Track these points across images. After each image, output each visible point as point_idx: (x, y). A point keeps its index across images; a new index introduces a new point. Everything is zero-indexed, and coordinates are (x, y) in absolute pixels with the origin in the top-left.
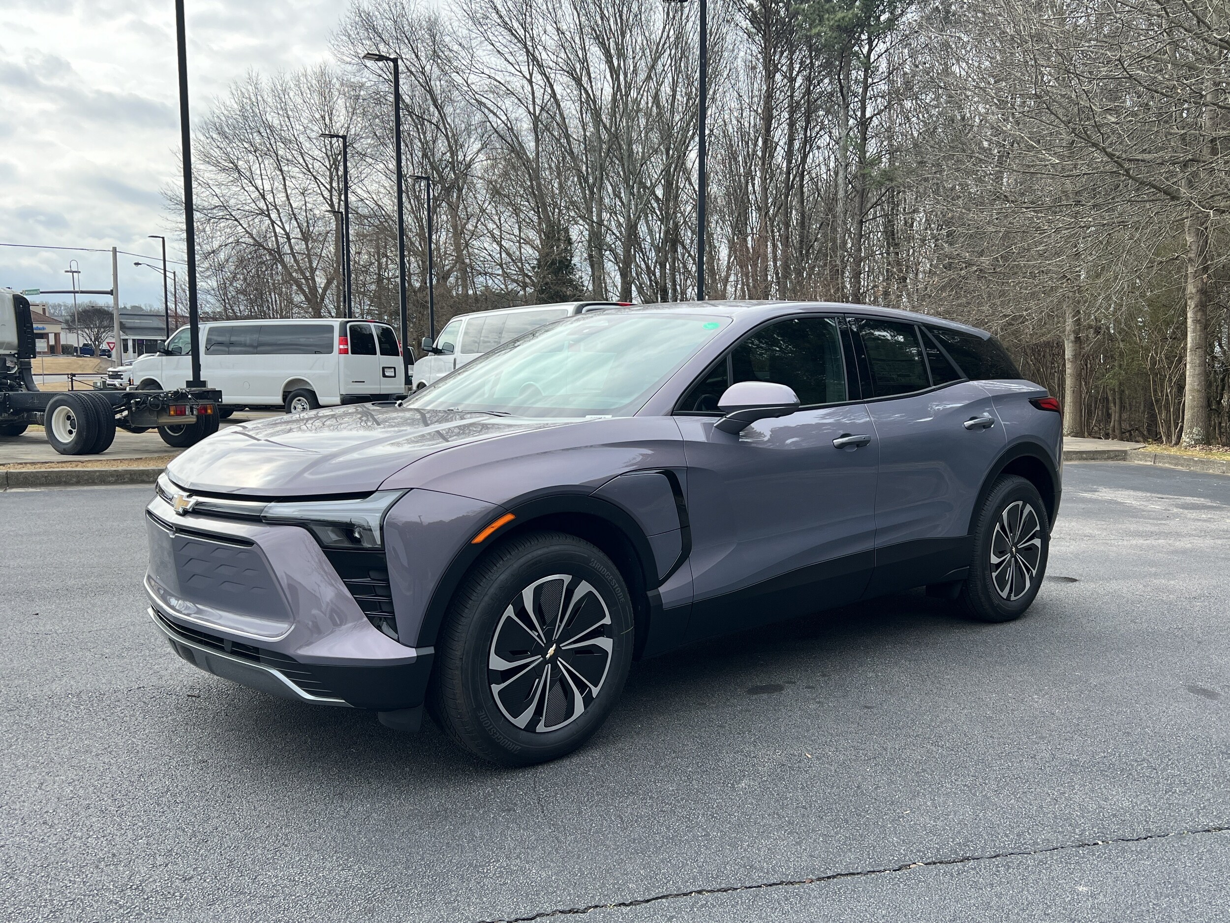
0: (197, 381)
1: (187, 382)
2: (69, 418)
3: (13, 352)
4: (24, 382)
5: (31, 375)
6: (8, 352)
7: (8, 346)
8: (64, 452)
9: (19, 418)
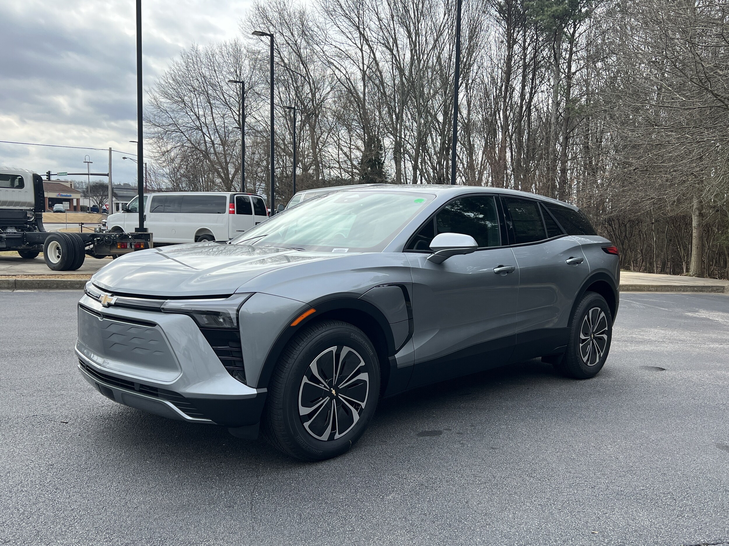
0: (141, 228)
1: (136, 228)
2: (58, 248)
3: (32, 208)
4: (38, 226)
5: (42, 223)
6: (28, 208)
7: (29, 204)
8: (54, 269)
9: (33, 248)
